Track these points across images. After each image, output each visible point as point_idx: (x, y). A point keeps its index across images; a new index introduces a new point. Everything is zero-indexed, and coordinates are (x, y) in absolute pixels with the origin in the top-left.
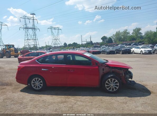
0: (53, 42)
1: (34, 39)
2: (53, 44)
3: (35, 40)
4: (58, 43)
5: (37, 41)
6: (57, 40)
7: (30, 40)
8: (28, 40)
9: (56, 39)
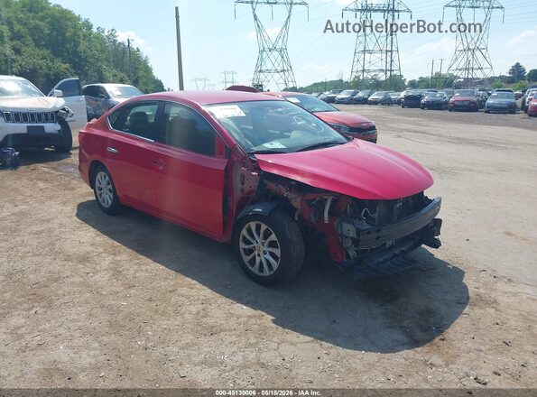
0: (456, 59)
1: (387, 51)
2: (454, 67)
3: (389, 54)
4: (476, 66)
5: (395, 59)
6: (477, 52)
7: (371, 52)
8: (364, 51)
9: (471, 47)
